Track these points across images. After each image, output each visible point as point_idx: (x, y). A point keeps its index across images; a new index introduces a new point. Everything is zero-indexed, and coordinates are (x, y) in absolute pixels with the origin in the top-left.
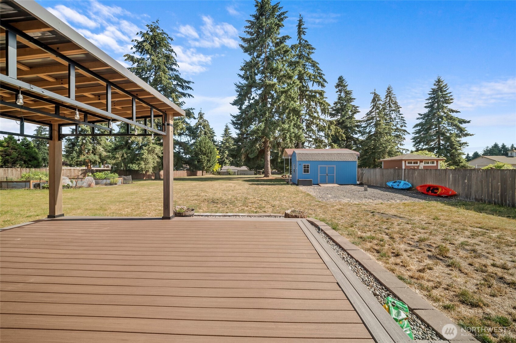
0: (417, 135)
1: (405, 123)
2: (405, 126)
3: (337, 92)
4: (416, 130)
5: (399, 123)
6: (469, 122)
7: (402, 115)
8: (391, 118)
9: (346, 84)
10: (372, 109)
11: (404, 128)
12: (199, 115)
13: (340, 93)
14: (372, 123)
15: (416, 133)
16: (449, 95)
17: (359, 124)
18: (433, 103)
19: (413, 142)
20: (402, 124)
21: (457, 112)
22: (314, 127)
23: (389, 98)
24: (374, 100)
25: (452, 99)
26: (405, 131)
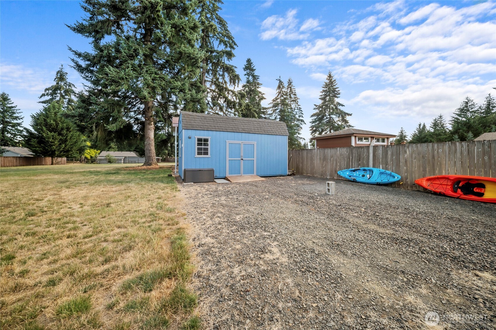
0: (314, 124)
1: (302, 114)
2: (302, 117)
3: (245, 75)
4: (312, 120)
5: (298, 113)
6: (351, 115)
7: (300, 106)
8: (291, 108)
9: (254, 68)
10: (278, 96)
11: (301, 118)
12: (57, 73)
13: (248, 77)
14: (277, 109)
15: (313, 122)
16: (337, 90)
17: (265, 110)
18: (326, 96)
19: (311, 130)
20: (300, 115)
21: (343, 105)
22: (221, 101)
23: (289, 89)
24: (279, 87)
25: (339, 94)
26: (302, 121)
